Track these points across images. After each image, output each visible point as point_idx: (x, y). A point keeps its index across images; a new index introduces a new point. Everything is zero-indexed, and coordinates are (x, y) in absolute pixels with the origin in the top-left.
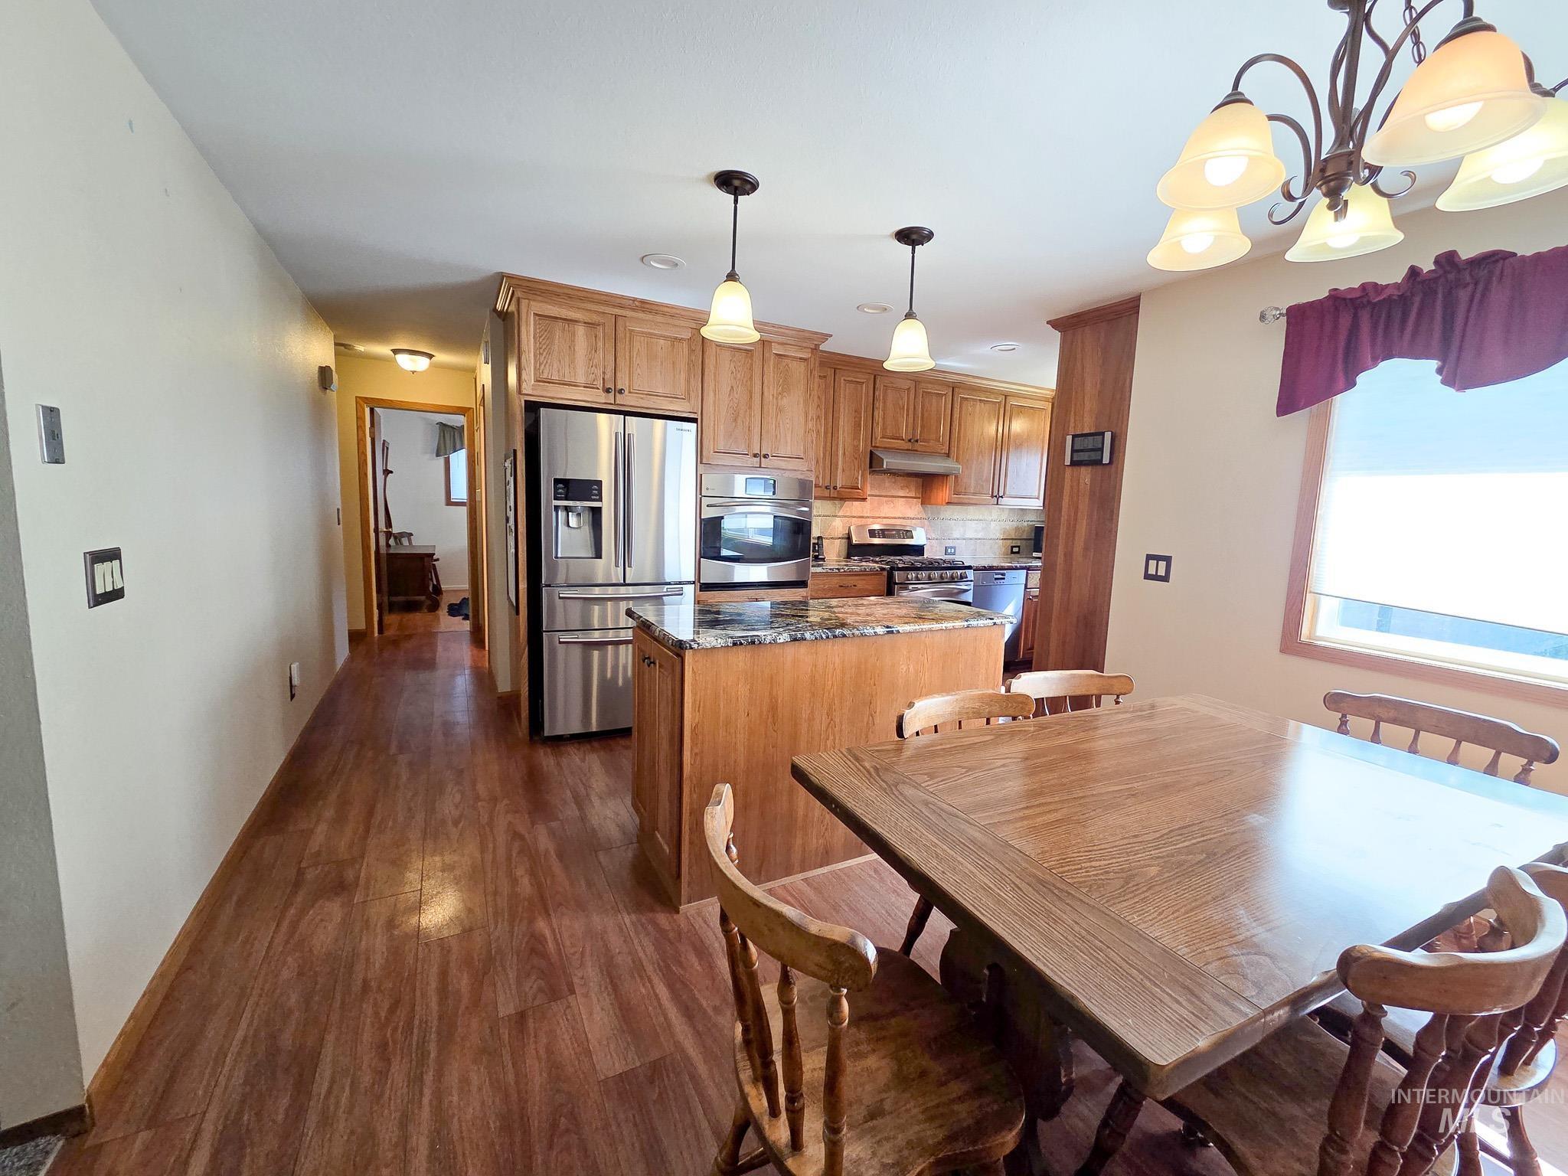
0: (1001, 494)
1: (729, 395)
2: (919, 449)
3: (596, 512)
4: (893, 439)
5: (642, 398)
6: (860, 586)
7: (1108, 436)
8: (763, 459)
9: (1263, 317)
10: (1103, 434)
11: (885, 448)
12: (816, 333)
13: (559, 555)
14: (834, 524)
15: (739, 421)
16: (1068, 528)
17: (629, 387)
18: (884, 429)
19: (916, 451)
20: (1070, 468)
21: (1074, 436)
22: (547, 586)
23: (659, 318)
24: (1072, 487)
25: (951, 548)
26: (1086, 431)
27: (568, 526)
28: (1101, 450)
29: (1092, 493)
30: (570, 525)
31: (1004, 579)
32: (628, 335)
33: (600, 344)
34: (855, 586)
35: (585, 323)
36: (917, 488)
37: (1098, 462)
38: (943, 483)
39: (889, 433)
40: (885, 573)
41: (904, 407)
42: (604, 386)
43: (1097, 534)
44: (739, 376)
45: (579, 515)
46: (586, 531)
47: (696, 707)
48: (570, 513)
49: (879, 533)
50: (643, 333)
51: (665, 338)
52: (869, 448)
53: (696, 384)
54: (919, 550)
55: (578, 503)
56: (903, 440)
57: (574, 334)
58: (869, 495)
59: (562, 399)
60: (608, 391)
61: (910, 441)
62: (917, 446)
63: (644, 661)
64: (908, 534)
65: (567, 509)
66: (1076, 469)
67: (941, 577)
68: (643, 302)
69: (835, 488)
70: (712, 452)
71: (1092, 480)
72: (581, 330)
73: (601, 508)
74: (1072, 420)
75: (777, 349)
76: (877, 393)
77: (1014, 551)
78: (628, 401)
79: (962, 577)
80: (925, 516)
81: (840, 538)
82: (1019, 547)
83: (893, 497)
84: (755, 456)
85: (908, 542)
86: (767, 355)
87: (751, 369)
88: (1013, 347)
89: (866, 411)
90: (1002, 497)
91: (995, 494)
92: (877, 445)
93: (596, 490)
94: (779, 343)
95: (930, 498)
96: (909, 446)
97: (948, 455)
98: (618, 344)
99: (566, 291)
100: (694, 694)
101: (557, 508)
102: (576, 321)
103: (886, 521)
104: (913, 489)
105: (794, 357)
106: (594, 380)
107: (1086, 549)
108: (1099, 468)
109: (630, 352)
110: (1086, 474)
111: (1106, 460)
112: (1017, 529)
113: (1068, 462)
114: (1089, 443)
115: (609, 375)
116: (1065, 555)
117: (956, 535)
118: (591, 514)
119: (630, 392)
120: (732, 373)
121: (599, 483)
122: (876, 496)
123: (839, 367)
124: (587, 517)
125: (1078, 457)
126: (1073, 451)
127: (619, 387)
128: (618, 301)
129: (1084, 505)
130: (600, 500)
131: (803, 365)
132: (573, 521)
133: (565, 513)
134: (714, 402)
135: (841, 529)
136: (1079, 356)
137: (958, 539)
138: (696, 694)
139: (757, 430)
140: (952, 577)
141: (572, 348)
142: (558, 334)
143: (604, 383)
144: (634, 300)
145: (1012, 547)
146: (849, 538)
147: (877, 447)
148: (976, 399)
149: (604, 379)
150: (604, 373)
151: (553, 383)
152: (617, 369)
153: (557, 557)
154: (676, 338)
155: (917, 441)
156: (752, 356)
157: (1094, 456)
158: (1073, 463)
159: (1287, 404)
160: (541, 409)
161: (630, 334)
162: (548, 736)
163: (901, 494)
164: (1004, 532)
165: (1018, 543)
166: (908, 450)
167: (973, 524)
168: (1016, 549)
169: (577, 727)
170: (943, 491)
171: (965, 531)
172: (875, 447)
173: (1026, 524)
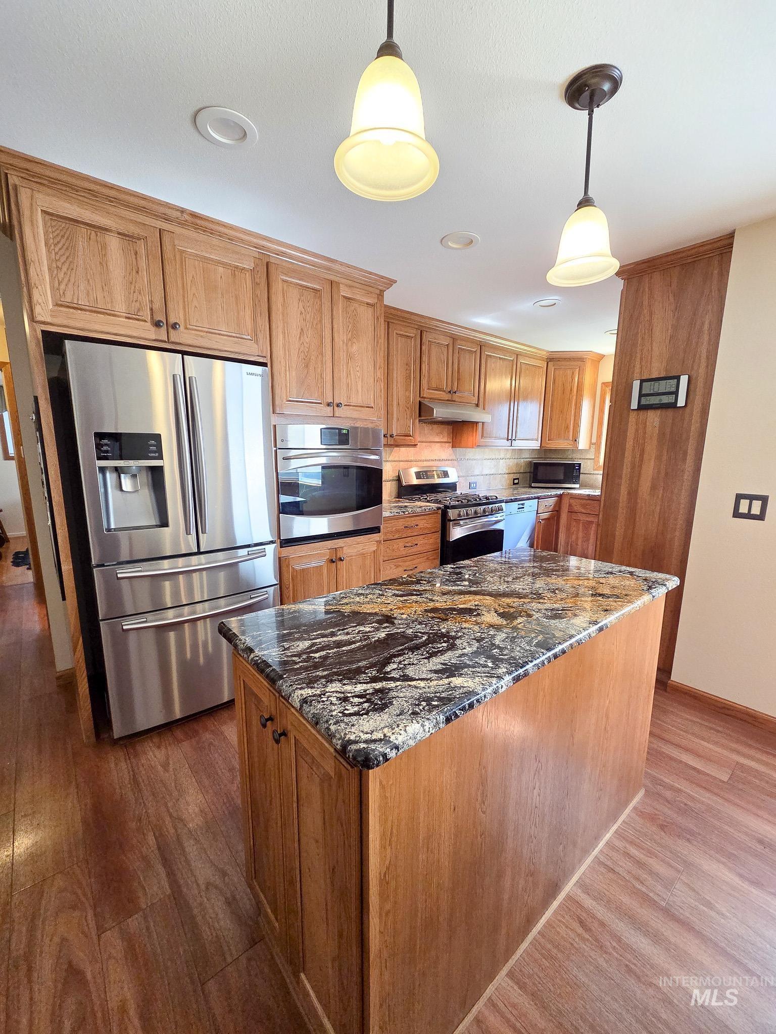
0: (514, 438)
1: (300, 337)
2: (457, 400)
3: (157, 474)
4: (436, 390)
5: (202, 336)
6: (421, 526)
7: (684, 379)
8: (336, 408)
10: (677, 378)
11: (431, 399)
12: (382, 277)
13: (113, 526)
15: (311, 368)
16: (633, 467)
17: (185, 320)
18: (429, 382)
19: (454, 401)
20: (635, 412)
21: (642, 381)
22: (98, 566)
23: (215, 241)
24: (637, 430)
25: (472, 482)
26: (654, 377)
27: (121, 490)
28: (676, 393)
29: (662, 435)
30: (124, 488)
32: (178, 257)
33: (143, 264)
34: (417, 525)
35: (119, 233)
36: (448, 434)
37: (673, 406)
38: (472, 429)
39: (434, 385)
40: (440, 511)
41: (444, 362)
42: (152, 318)
43: (667, 474)
44: (308, 317)
45: (134, 476)
46: (146, 496)
47: (387, 840)
48: (122, 476)
49: (423, 475)
50: (197, 255)
51: (224, 265)
52: (418, 399)
53: (263, 322)
54: (453, 487)
55: (131, 463)
56: (445, 391)
57: (104, 247)
58: (419, 442)
59: (96, 331)
60: (157, 324)
61: (450, 392)
62: (455, 397)
63: (264, 726)
64: (445, 474)
65: (118, 470)
66: (641, 413)
68: (194, 215)
69: (391, 436)
70: (284, 401)
71: (662, 424)
72: (114, 243)
73: (162, 467)
74: (638, 366)
75: (344, 292)
76: (424, 348)
77: (515, 483)
78: (183, 337)
80: (455, 458)
81: (393, 480)
82: (518, 479)
83: (431, 442)
84: (329, 405)
85: (445, 480)
86: (335, 296)
87: (320, 310)
89: (414, 364)
90: (515, 440)
91: (510, 438)
92: (425, 396)
93: (154, 446)
94: (346, 285)
95: (460, 442)
96: (447, 397)
97: (477, 405)
98: (167, 267)
99: (87, 185)
100: (383, 821)
101: (103, 470)
102: (106, 230)
104: (446, 434)
105: (362, 302)
106: (139, 310)
107: (654, 487)
108: (670, 413)
109: (183, 278)
110: (653, 418)
111: (681, 402)
112: (517, 464)
113: (634, 405)
114: (663, 386)
115: (158, 304)
116: (629, 493)
117: (477, 472)
118: (150, 473)
119: (186, 328)
120: (301, 313)
121: (157, 437)
123: (392, 321)
124: (144, 479)
125: (644, 401)
126: (641, 395)
127: (172, 320)
128: (162, 210)
130: (161, 457)
131: (370, 310)
132: (127, 483)
133: (115, 475)
134: (284, 346)
135: (391, 473)
136: (646, 303)
137: (478, 475)
138: (386, 820)
139: (328, 378)
140: (484, 511)
141: (103, 264)
142: (81, 244)
143: (152, 315)
144: (183, 211)
145: (514, 479)
146: (399, 480)
147: (425, 398)
148: (497, 357)
149: (151, 309)
150: (151, 302)
151: (81, 309)
152: (168, 298)
153: (109, 530)
154: (237, 267)
155: (455, 392)
156: (320, 297)
157: (666, 399)
158: (641, 407)
160: (66, 341)
161: (181, 256)
162: (121, 739)
163: (437, 439)
164: (509, 468)
165: (517, 476)
166: (448, 400)
167: (488, 463)
168: (516, 481)
169: (158, 719)
170: (473, 436)
171: (483, 469)
172: (422, 397)
173: (522, 460)
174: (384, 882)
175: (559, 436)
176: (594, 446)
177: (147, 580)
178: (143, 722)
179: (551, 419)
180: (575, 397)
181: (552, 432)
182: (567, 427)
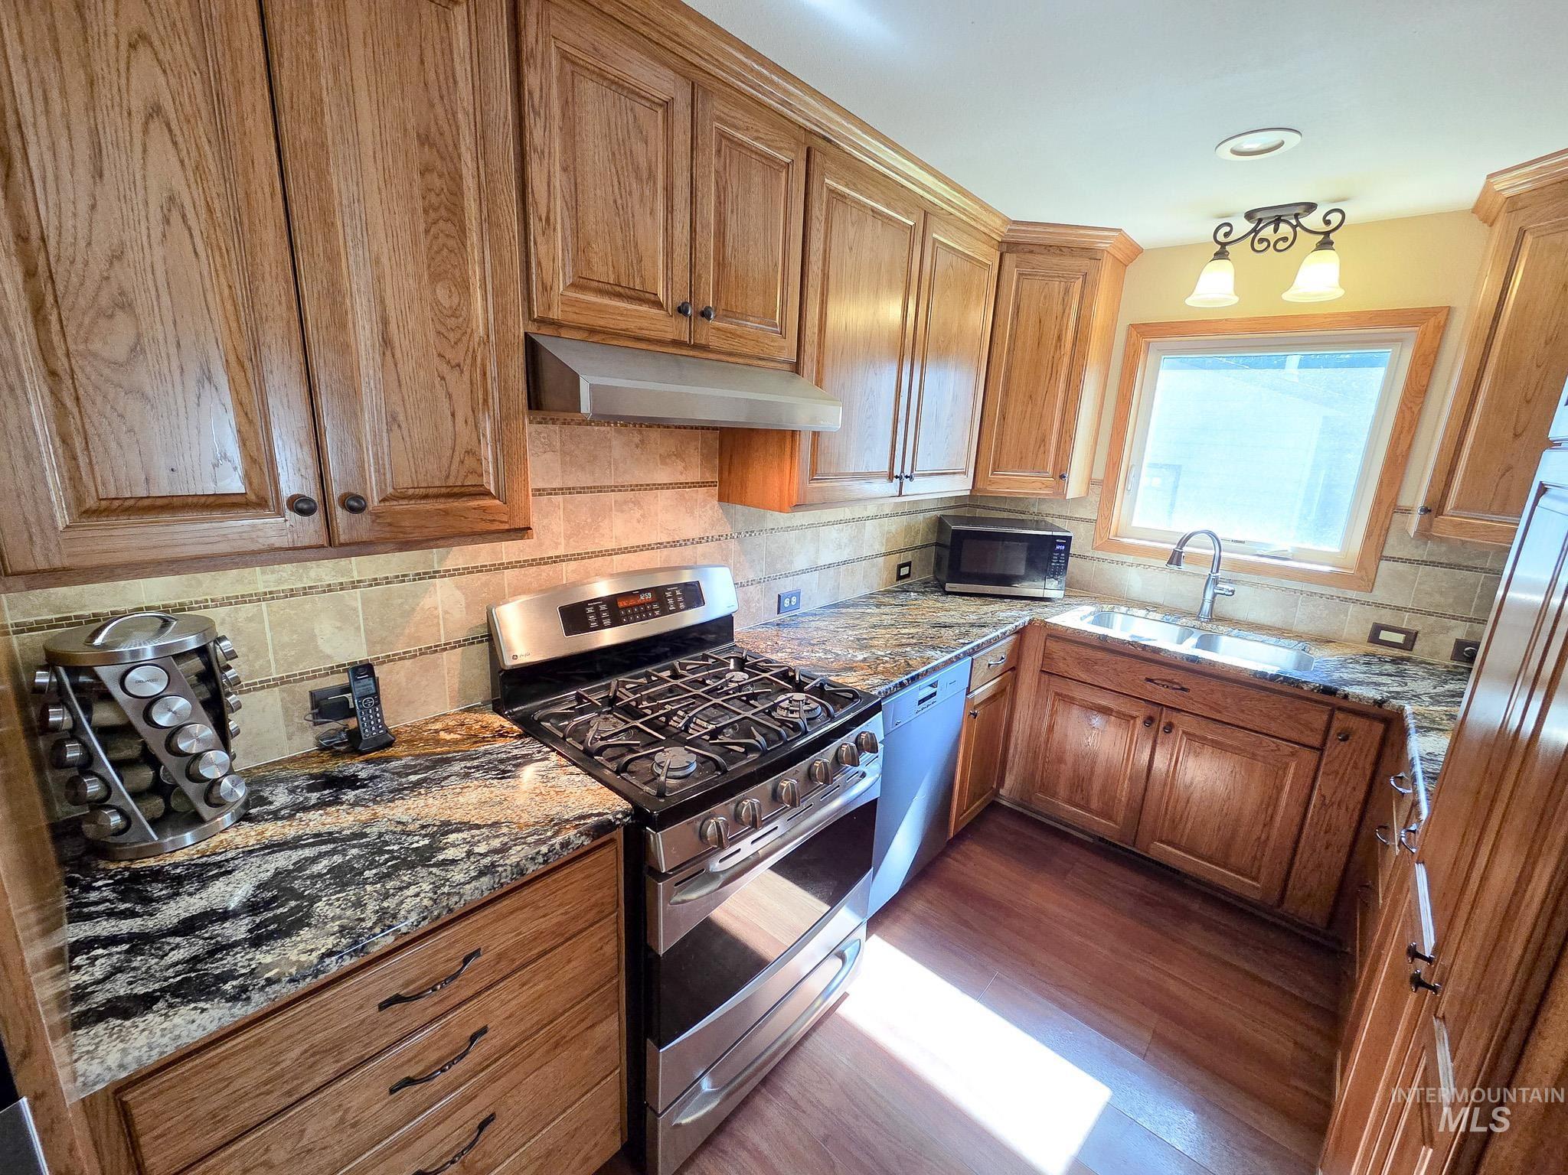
0: (907, 472)
2: (714, 342)
4: (619, 296)
11: (592, 331)
18: (580, 248)
19: (705, 348)
25: (790, 596)
36: (706, 458)
38: (777, 455)
39: (602, 270)
41: (652, 176)
49: (598, 615)
52: (520, 328)
56: (658, 305)
58: (541, 516)
61: (682, 310)
62: (709, 332)
64: (693, 595)
77: (902, 576)
80: (728, 530)
82: (908, 564)
83: (639, 487)
85: (688, 617)
90: (911, 478)
91: (897, 472)
92: (556, 314)
95: (743, 485)
96: (675, 328)
97: (796, 368)
103: (620, 569)
104: (696, 459)
112: (908, 529)
117: (801, 562)
122: (582, 490)
137: (803, 572)
145: (900, 567)
146: (490, 637)
147: (557, 325)
148: (865, 206)
155: (703, 313)
163: (663, 476)
164: (888, 540)
165: (908, 557)
166: (676, 343)
167: (833, 533)
168: (904, 571)
170: (781, 471)
171: (817, 551)
172: (542, 321)
173: (921, 516)
175: (1021, 464)
176: (1097, 490)
179: (1003, 417)
180: (1066, 360)
181: (1004, 452)
182: (1043, 441)
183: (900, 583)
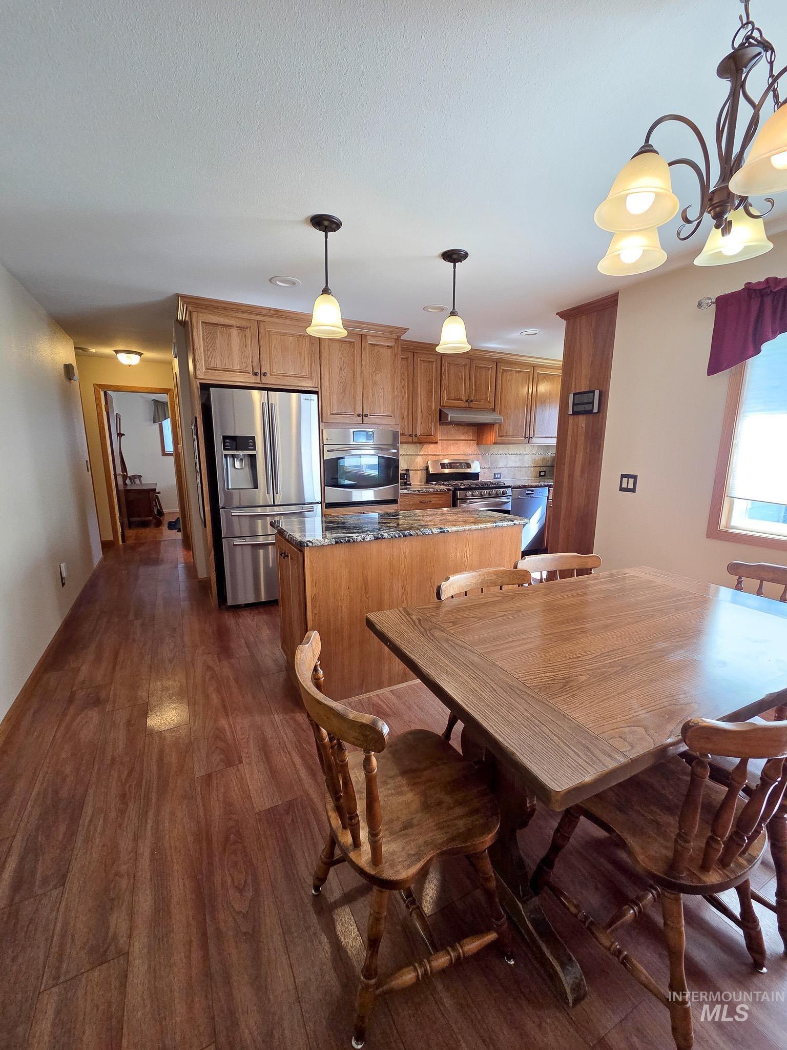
0: (531, 436)
1: (339, 373)
2: (474, 407)
3: (253, 458)
4: (455, 400)
5: (280, 379)
6: (433, 502)
7: (597, 393)
8: (364, 417)
9: (700, 305)
10: (593, 392)
11: (450, 407)
12: (398, 328)
13: (230, 487)
14: (416, 460)
15: (347, 392)
16: (571, 458)
17: (270, 370)
18: (449, 393)
19: (472, 408)
20: (572, 416)
21: (575, 394)
22: (223, 508)
23: (288, 322)
24: (573, 430)
25: (498, 474)
26: (582, 390)
27: (235, 468)
28: (593, 403)
29: (587, 433)
30: (236, 467)
31: (533, 494)
32: (267, 335)
33: (249, 342)
34: (430, 501)
35: (237, 327)
36: (473, 433)
37: (590, 412)
38: (491, 429)
39: (452, 396)
40: (451, 492)
41: (462, 378)
42: (253, 371)
43: (589, 462)
44: (345, 360)
45: (241, 460)
46: (247, 470)
47: (314, 584)
48: (235, 459)
49: (447, 465)
50: (278, 332)
51: (293, 335)
52: (439, 407)
53: (316, 367)
54: (476, 476)
55: (240, 452)
56: (462, 400)
57: (230, 336)
58: (439, 440)
59: (225, 381)
60: (256, 374)
61: (467, 401)
62: (472, 405)
63: (281, 555)
64: (469, 466)
65: (233, 456)
66: (576, 417)
67: (489, 494)
68: (276, 310)
69: (416, 436)
70: (329, 414)
71: (587, 424)
72: (234, 332)
73: (255, 455)
74: (573, 383)
75: (371, 341)
76: (443, 368)
77: (542, 475)
78: (270, 381)
79: (503, 494)
80: (479, 453)
81: (421, 470)
82: (545, 472)
83: (457, 440)
84: (359, 415)
85: (469, 471)
86: (364, 345)
87: (353, 355)
88: (536, 332)
89: (436, 380)
90: (532, 438)
91: (527, 436)
92: (444, 404)
93: (250, 443)
94: (372, 336)
95: (482, 440)
96: (467, 404)
97: (494, 410)
98: (261, 341)
99: (223, 305)
100: (312, 575)
101: (226, 456)
102: (231, 326)
103: (452, 457)
104: (471, 434)
105: (383, 346)
106: (246, 368)
107: (582, 472)
108: (591, 416)
109: (269, 347)
110: (582, 420)
111: (595, 410)
112: (544, 459)
113: (570, 412)
114: (585, 398)
115: (256, 363)
116: (569, 476)
117: (501, 465)
118: (249, 458)
119: (271, 375)
120: (341, 358)
121: (253, 438)
122: (445, 440)
123: (416, 351)
124: (246, 461)
125: (577, 409)
126: (574, 404)
127: (263, 371)
128: (259, 310)
129: (581, 440)
130: (255, 449)
131: (389, 350)
132: (238, 464)
133: (232, 459)
134: (329, 379)
135: (421, 463)
136: (578, 337)
137: (503, 468)
139: (359, 398)
140: (497, 494)
141: (229, 345)
142: (219, 335)
143: (253, 369)
144: (270, 309)
145: (540, 472)
146: (427, 469)
147: (445, 406)
148: (513, 370)
149: (252, 366)
150: (252, 362)
151: (218, 370)
152: (261, 359)
153: (228, 489)
154: (301, 335)
155: (472, 401)
156: (354, 347)
157: (588, 407)
158: (574, 413)
159: (714, 367)
160: (211, 388)
161: (269, 333)
162: (230, 606)
163: (462, 438)
164: (535, 462)
165: (544, 469)
166: (466, 407)
167: (513, 457)
168: (542, 474)
169: (251, 599)
170: (491, 435)
171: (507, 462)
172: (443, 406)
173: (549, 456)
174: (313, 599)
177: (248, 517)
178: (242, 600)
183: (540, 478)
